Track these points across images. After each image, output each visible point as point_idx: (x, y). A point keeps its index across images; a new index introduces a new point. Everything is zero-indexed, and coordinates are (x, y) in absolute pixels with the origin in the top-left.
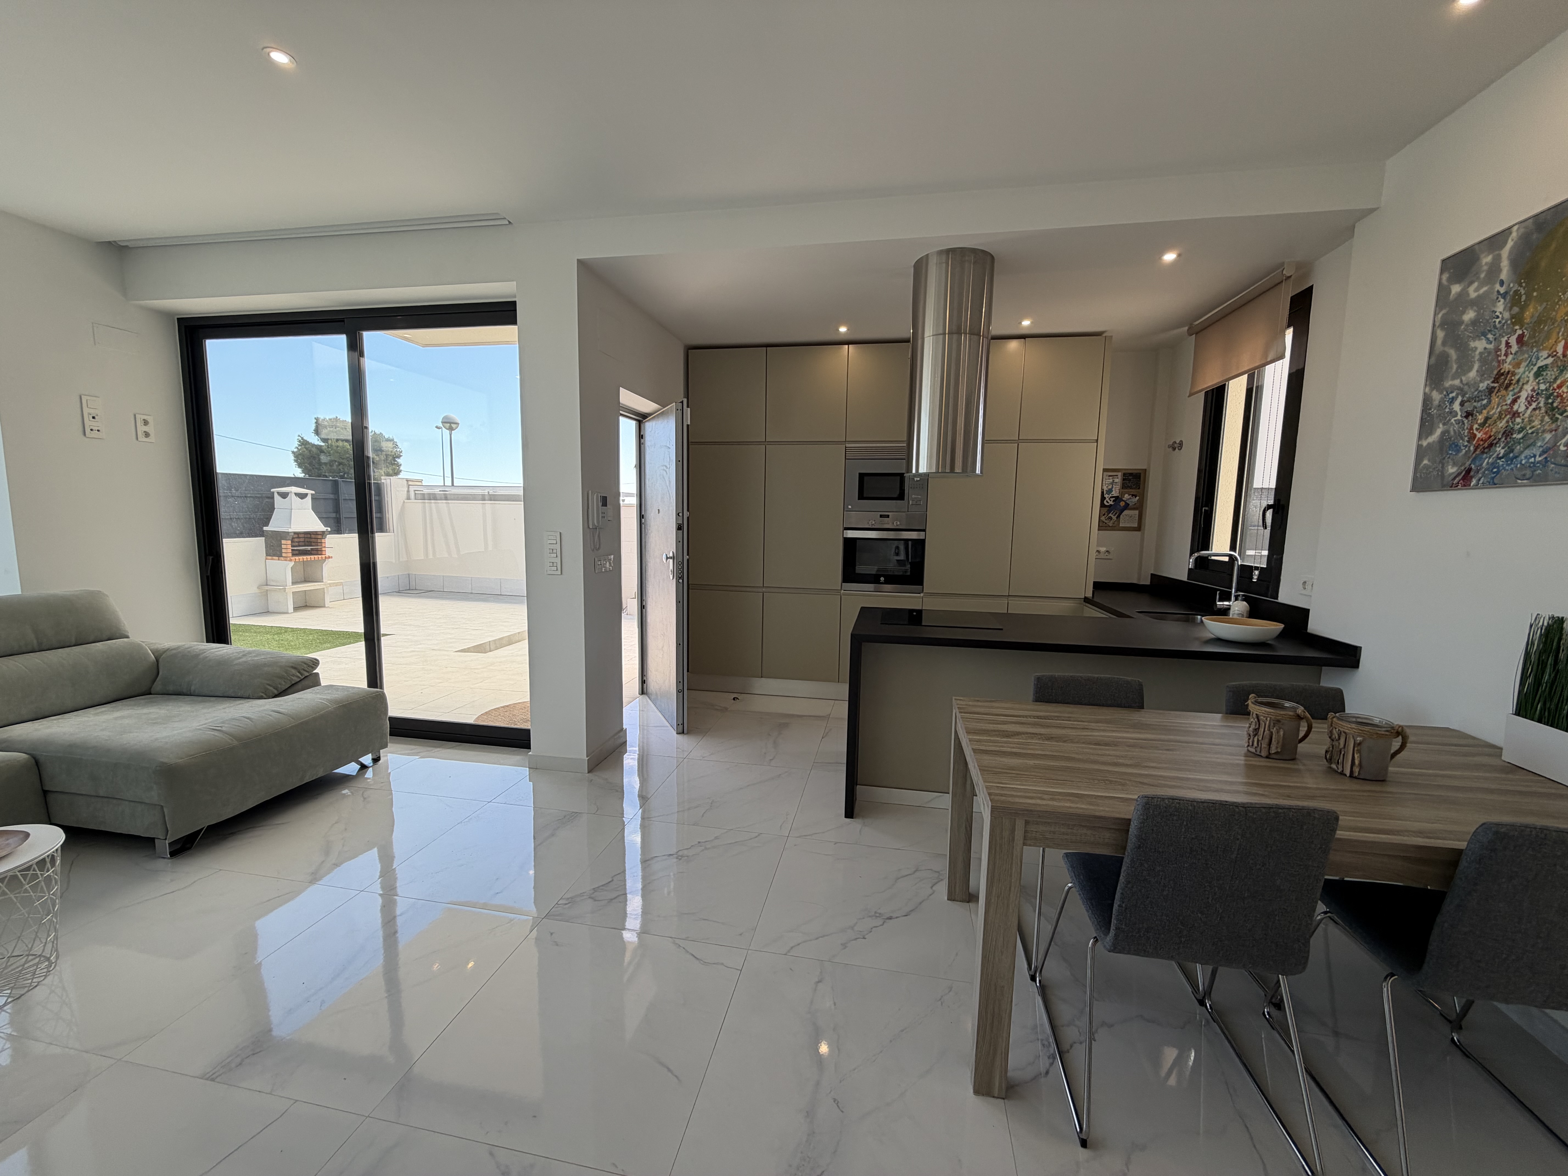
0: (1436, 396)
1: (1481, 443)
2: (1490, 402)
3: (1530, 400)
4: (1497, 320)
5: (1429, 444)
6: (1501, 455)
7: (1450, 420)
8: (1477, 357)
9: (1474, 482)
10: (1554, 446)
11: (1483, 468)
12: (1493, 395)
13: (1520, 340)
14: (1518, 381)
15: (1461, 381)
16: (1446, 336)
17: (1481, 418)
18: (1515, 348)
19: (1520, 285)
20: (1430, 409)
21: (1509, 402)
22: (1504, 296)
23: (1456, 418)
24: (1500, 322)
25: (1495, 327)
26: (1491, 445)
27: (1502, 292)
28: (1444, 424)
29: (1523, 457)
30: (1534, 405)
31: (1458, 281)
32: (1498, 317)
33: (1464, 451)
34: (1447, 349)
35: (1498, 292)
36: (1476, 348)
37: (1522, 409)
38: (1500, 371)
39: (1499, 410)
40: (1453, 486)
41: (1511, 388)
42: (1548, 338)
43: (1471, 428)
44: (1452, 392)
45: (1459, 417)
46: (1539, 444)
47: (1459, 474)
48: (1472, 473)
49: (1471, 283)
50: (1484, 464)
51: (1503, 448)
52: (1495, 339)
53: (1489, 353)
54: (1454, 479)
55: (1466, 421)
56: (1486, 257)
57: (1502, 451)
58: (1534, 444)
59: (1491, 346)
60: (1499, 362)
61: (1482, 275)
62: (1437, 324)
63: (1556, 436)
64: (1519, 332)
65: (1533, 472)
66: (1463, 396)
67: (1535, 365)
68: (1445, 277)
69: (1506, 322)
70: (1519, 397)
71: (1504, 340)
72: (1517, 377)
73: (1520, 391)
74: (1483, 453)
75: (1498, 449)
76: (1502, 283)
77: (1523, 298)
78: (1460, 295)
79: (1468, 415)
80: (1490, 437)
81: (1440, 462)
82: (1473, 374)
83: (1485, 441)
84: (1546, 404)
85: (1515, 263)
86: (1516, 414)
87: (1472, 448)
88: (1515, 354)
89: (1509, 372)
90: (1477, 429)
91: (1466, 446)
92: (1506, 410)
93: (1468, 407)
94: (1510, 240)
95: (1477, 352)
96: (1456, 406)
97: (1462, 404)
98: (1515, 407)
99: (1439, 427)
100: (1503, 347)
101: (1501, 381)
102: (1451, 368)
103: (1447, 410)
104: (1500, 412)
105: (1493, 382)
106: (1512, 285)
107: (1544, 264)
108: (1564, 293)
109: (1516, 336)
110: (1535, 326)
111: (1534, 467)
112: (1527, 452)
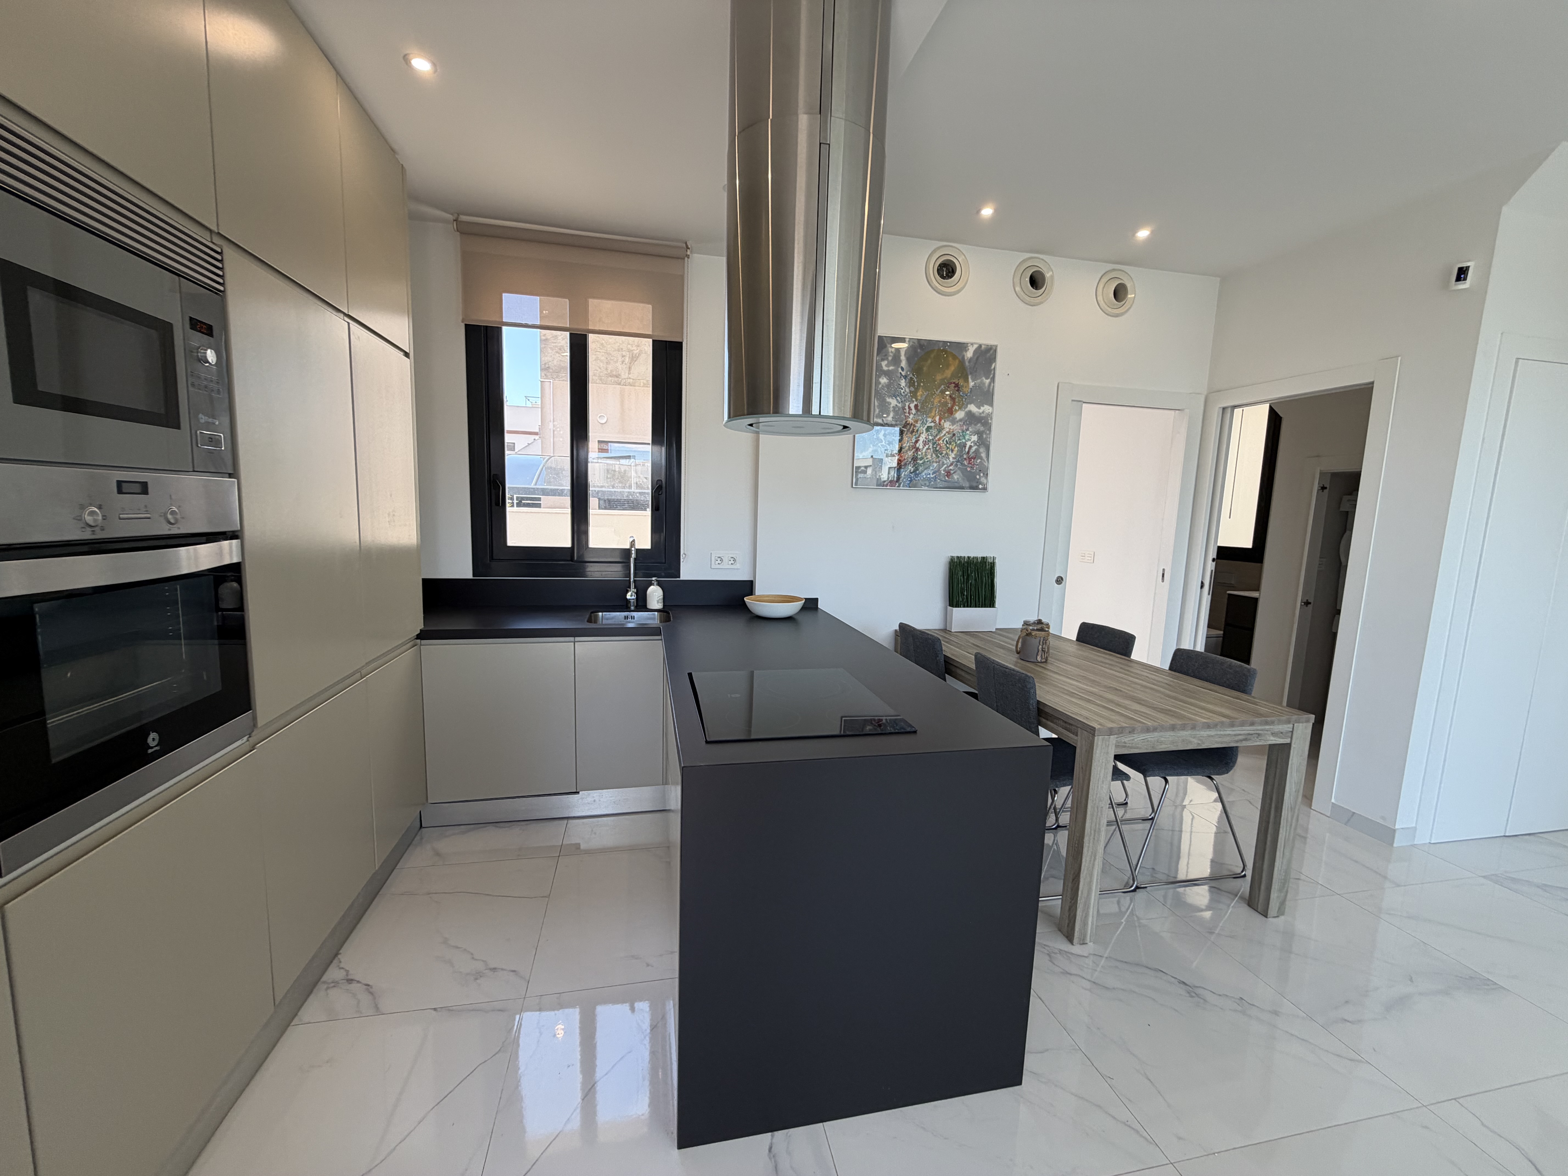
1: (900, 462)
2: (902, 438)
3: (925, 443)
6: (912, 471)
9: (897, 485)
10: (939, 470)
11: (902, 477)
12: (904, 435)
13: (916, 406)
15: (883, 421)
18: (914, 411)
19: (914, 375)
21: (913, 441)
22: (905, 377)
24: (903, 392)
26: (905, 464)
27: (903, 375)
28: (874, 446)
29: (924, 474)
30: (927, 446)
32: (902, 389)
33: (889, 465)
35: (901, 373)
36: (891, 403)
37: (921, 447)
38: (906, 422)
39: (908, 444)
40: (884, 486)
41: (914, 434)
42: (931, 411)
46: (931, 468)
47: (888, 478)
49: (883, 360)
50: (903, 475)
51: (913, 467)
52: (902, 402)
53: (899, 409)
54: (884, 481)
57: (912, 469)
58: (928, 468)
59: (900, 405)
60: (906, 416)
61: (890, 358)
63: (939, 465)
64: (915, 403)
65: (930, 483)
67: (926, 424)
69: (907, 394)
70: (919, 440)
71: (907, 404)
72: (917, 428)
73: (919, 437)
74: (901, 468)
75: (910, 467)
76: (902, 369)
77: (916, 384)
80: (905, 459)
82: (890, 418)
83: (902, 461)
84: (933, 447)
85: (909, 360)
86: (917, 449)
87: (894, 464)
88: (915, 415)
89: (912, 424)
92: (912, 446)
95: (892, 406)
98: (917, 445)
100: (907, 407)
101: (908, 428)
104: (909, 446)
106: (908, 373)
107: (925, 369)
108: (937, 391)
109: (914, 404)
110: (924, 403)
111: (929, 480)
112: (926, 471)
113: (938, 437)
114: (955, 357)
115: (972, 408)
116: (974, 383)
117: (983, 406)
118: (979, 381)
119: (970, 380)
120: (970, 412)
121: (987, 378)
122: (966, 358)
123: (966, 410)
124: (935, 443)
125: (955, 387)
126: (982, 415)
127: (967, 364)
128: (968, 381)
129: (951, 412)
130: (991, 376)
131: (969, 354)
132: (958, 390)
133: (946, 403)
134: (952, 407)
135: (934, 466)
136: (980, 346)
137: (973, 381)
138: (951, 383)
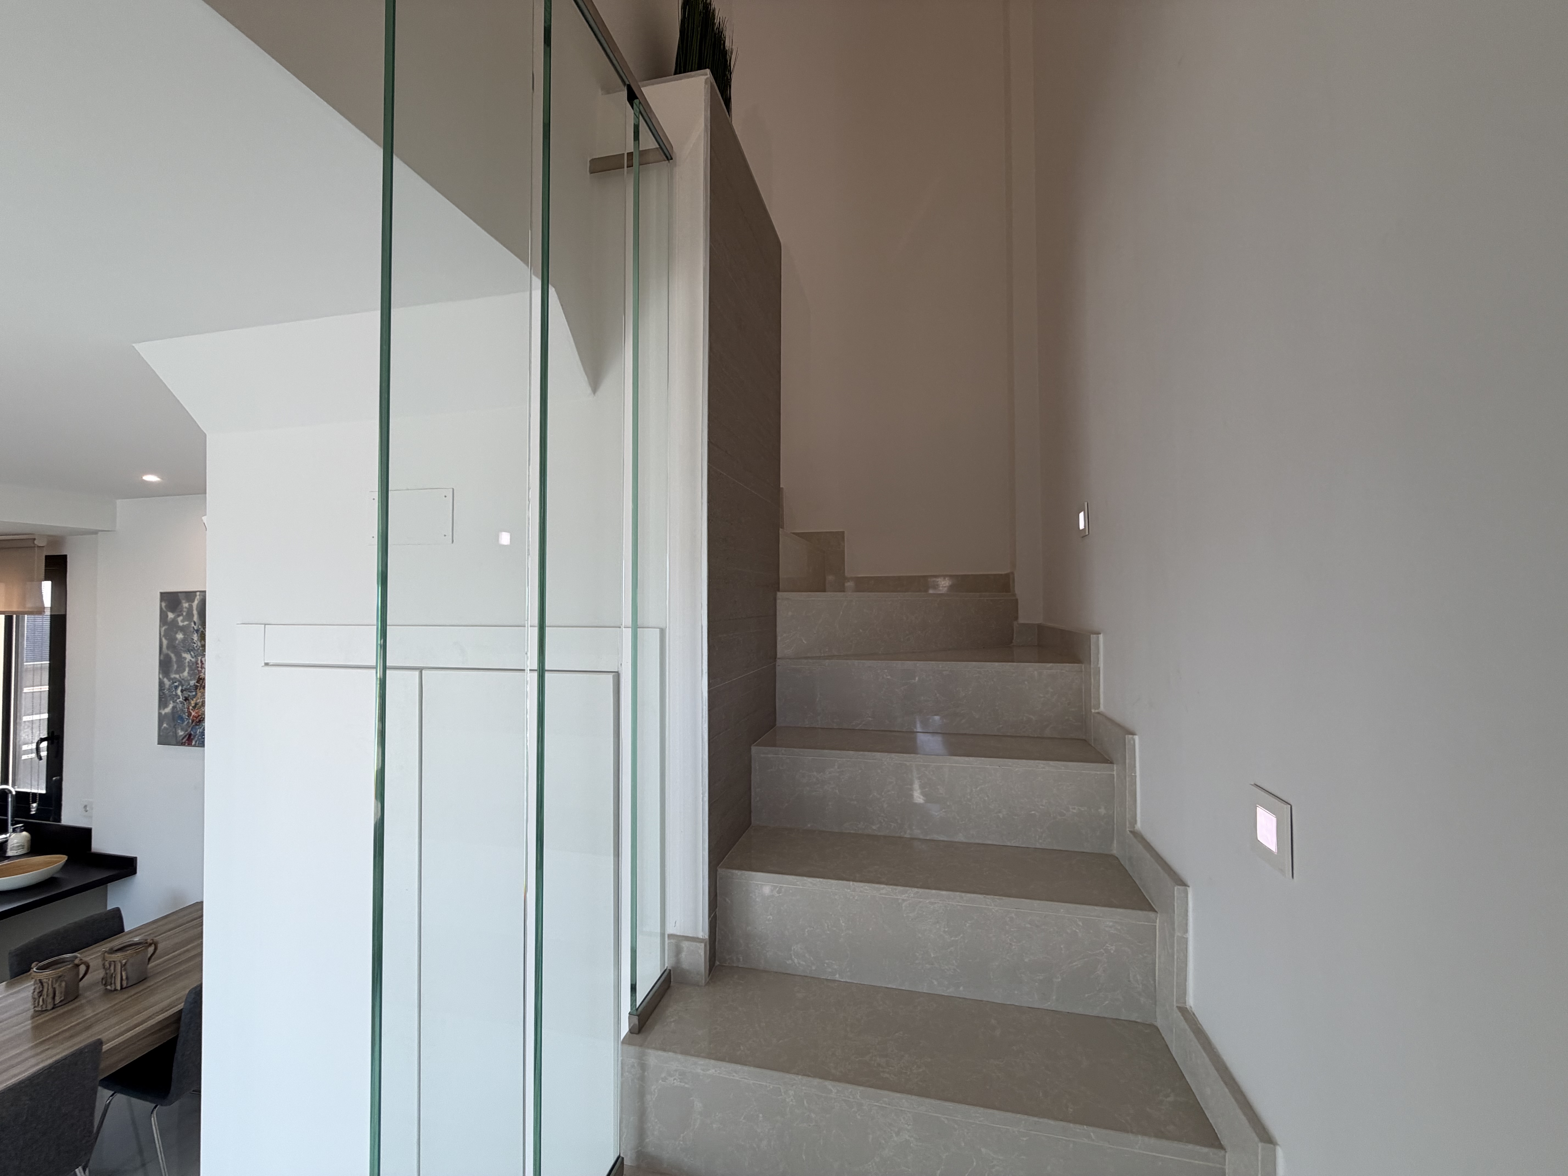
0: (167, 682)
1: (195, 719)
2: (196, 694)
4: (195, 645)
5: (165, 713)
7: (176, 700)
8: (187, 664)
9: (194, 742)
11: (197, 734)
12: (198, 690)
15: (180, 677)
16: (168, 644)
17: (193, 703)
20: (164, 690)
22: (197, 631)
23: (180, 700)
24: (196, 647)
25: (194, 648)
26: (200, 721)
27: (196, 629)
28: (173, 702)
31: (173, 612)
32: (195, 644)
33: (186, 722)
34: (169, 652)
35: (193, 627)
38: (199, 677)
40: (183, 744)
43: (188, 708)
44: (176, 682)
45: (181, 700)
47: (186, 736)
48: (192, 737)
49: (179, 616)
50: (198, 732)
52: (195, 656)
53: (193, 664)
54: (183, 739)
55: (185, 703)
56: (186, 603)
59: (193, 660)
60: (198, 670)
61: (184, 614)
62: (162, 634)
66: (182, 687)
68: (163, 604)
69: (200, 648)
71: (199, 658)
74: (196, 725)
76: (195, 623)
78: (173, 620)
79: (186, 699)
80: (199, 716)
81: (173, 726)
82: (186, 674)
83: (197, 718)
85: (200, 613)
87: (190, 721)
90: (192, 710)
91: (187, 719)
93: (186, 694)
94: (196, 600)
95: (186, 661)
96: (179, 692)
97: (182, 691)
99: (170, 704)
100: (199, 662)
102: (173, 666)
103: (174, 693)
105: (197, 682)
106: (200, 627)
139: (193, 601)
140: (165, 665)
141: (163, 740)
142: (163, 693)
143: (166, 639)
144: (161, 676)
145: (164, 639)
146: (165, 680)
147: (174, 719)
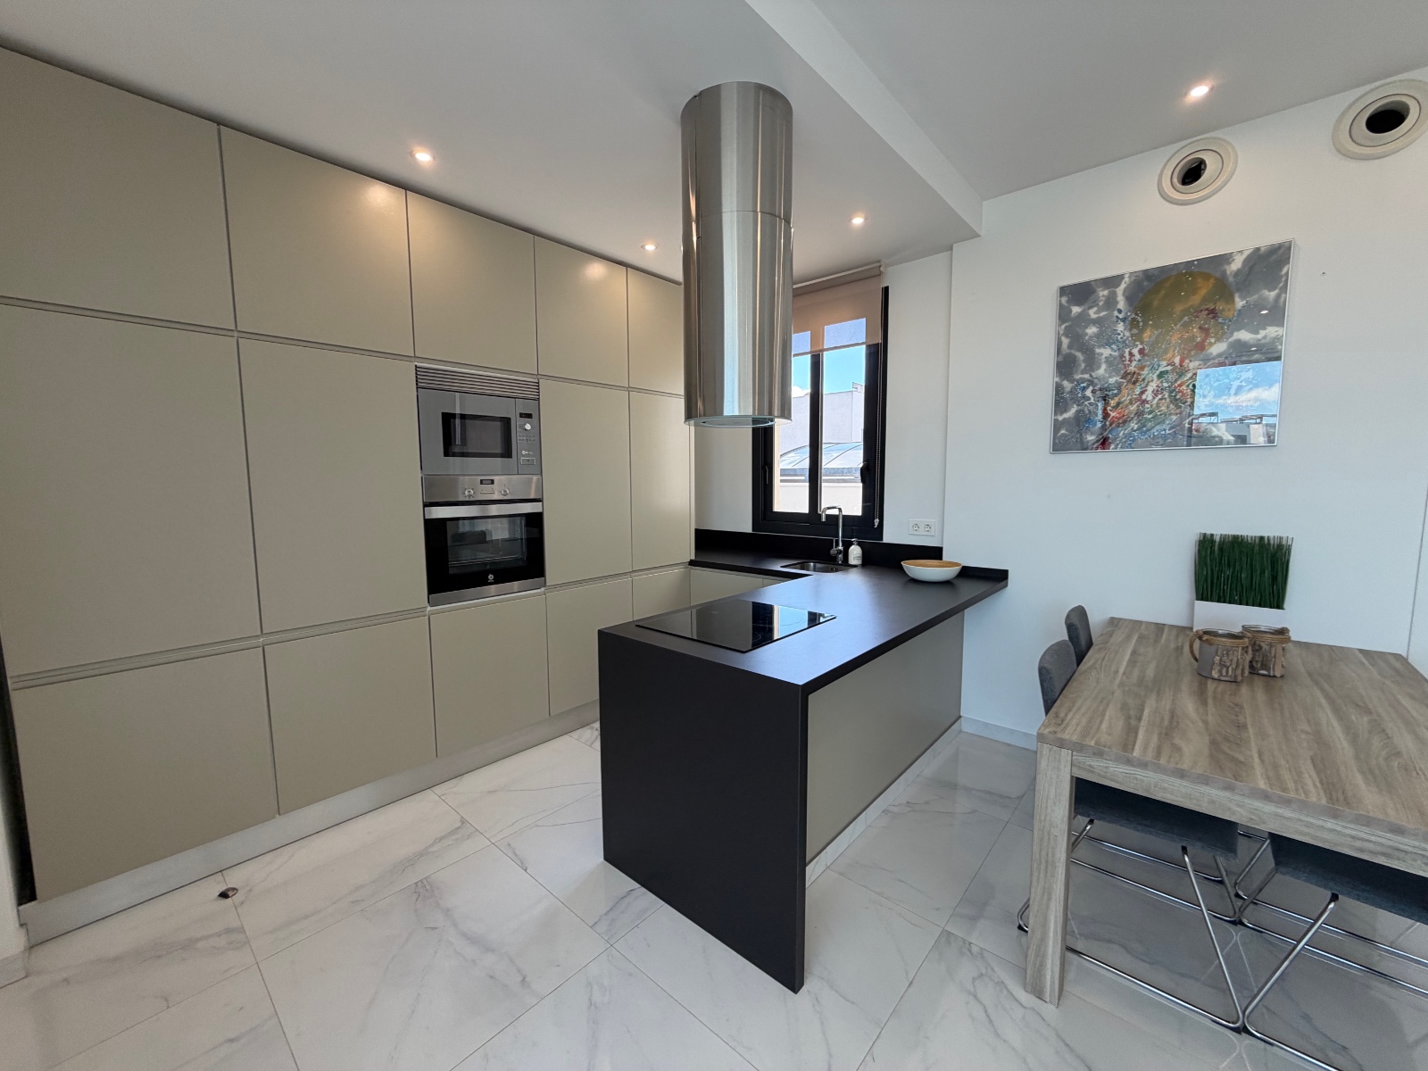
0: (1067, 385)
5: (1064, 419)
7: (1083, 402)
8: (1103, 360)
9: (1113, 446)
13: (1141, 352)
14: (1144, 380)
15: (1091, 376)
16: (1070, 343)
19: (1137, 314)
20: (1063, 393)
22: (1124, 320)
23: (1089, 402)
25: (1117, 340)
26: (1125, 422)
28: (1078, 405)
31: (1078, 304)
34: (1073, 351)
35: (1117, 317)
36: (1102, 354)
44: (1083, 383)
49: (1090, 308)
50: (1121, 435)
53: (1115, 358)
56: (1103, 290)
59: (1116, 354)
61: (1101, 304)
62: (1061, 332)
68: (1064, 300)
69: (1128, 338)
76: (1120, 311)
78: (1080, 315)
81: (1078, 432)
82: (1101, 372)
83: (1119, 419)
87: (1107, 423)
94: (1123, 283)
95: (1103, 357)
96: (1088, 393)
97: (1093, 392)
99: (1073, 407)
102: (1080, 365)
103: (1080, 395)
106: (1129, 314)
107: (1156, 303)
108: (1176, 325)
109: (1138, 349)
110: (1153, 345)
111: (1165, 437)
112: (1158, 427)
113: (1179, 382)
114: (1207, 277)
115: (1244, 335)
116: (1244, 302)
117: (1265, 329)
118: (1256, 297)
119: (1237, 299)
120: (1238, 342)
121: (1270, 291)
122: (1228, 273)
123: (1230, 340)
124: (1174, 390)
125: (1208, 314)
126: (1263, 341)
127: (1231, 279)
128: (1234, 301)
129: (1201, 347)
130: (1281, 285)
131: (1236, 265)
132: (1214, 318)
133: (1193, 338)
134: (1204, 341)
135: (1171, 420)
136: (1258, 249)
137: (1242, 298)
138: (1201, 311)
139: (1119, 285)
140: (1065, 366)
141: (1059, 446)
142: (1062, 398)
143: (1067, 336)
144: (1057, 379)
145: (1063, 339)
146: (1065, 383)
147: (1078, 425)
